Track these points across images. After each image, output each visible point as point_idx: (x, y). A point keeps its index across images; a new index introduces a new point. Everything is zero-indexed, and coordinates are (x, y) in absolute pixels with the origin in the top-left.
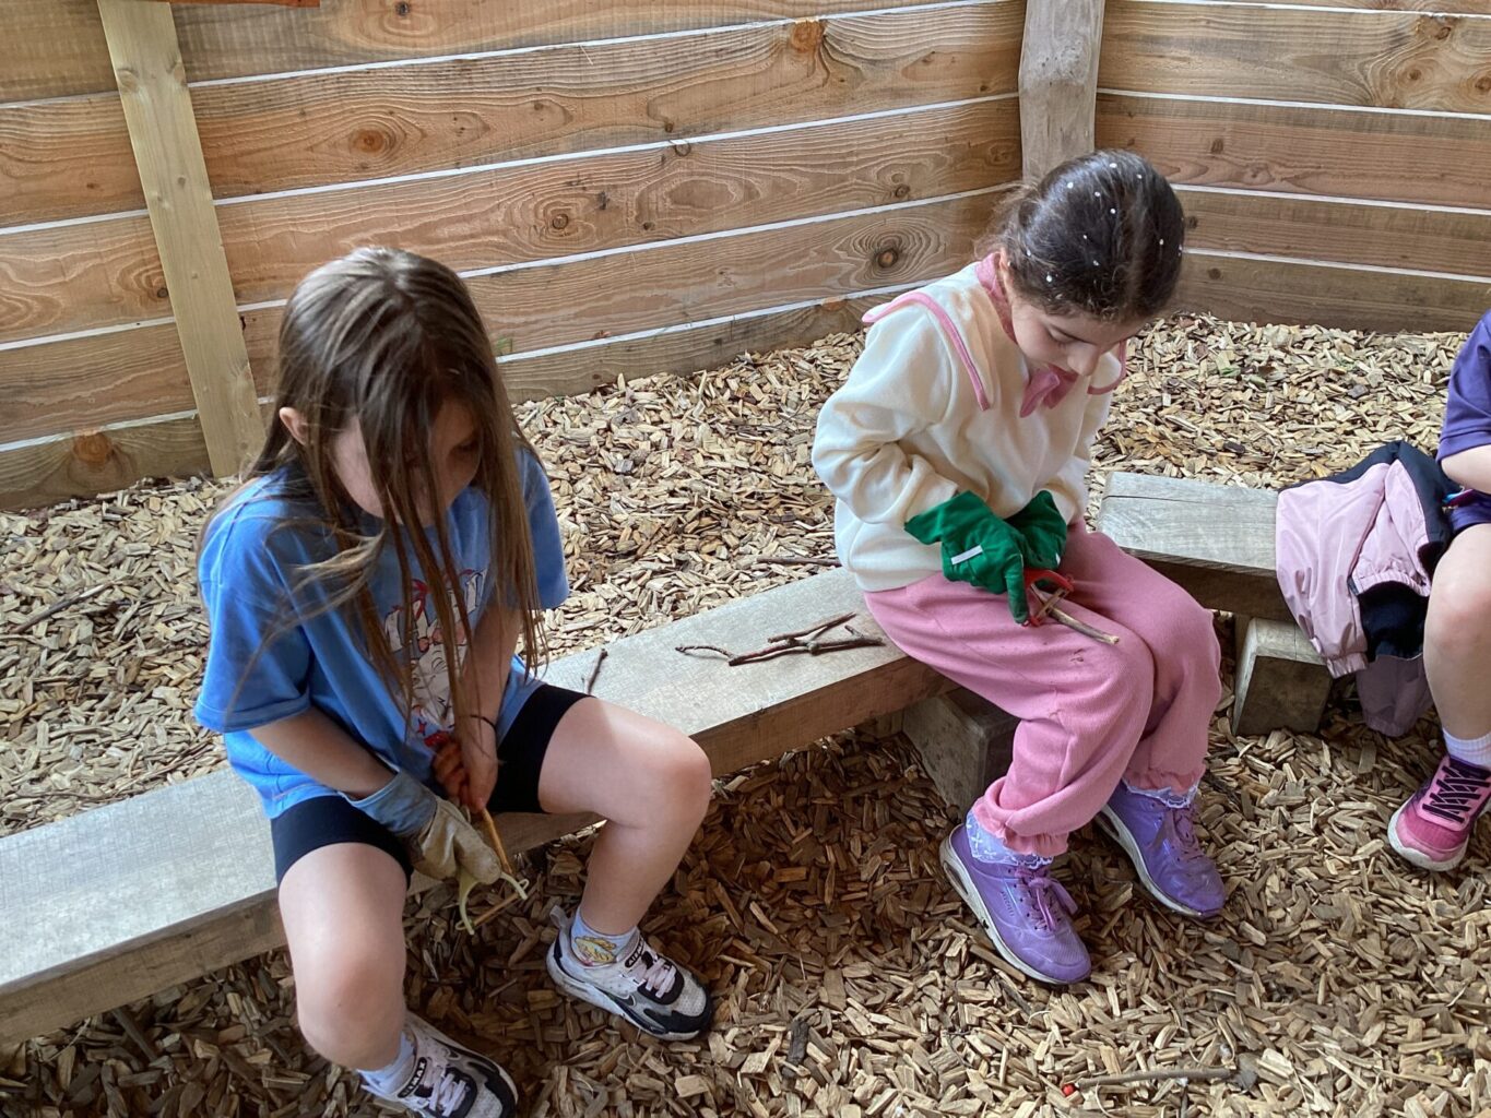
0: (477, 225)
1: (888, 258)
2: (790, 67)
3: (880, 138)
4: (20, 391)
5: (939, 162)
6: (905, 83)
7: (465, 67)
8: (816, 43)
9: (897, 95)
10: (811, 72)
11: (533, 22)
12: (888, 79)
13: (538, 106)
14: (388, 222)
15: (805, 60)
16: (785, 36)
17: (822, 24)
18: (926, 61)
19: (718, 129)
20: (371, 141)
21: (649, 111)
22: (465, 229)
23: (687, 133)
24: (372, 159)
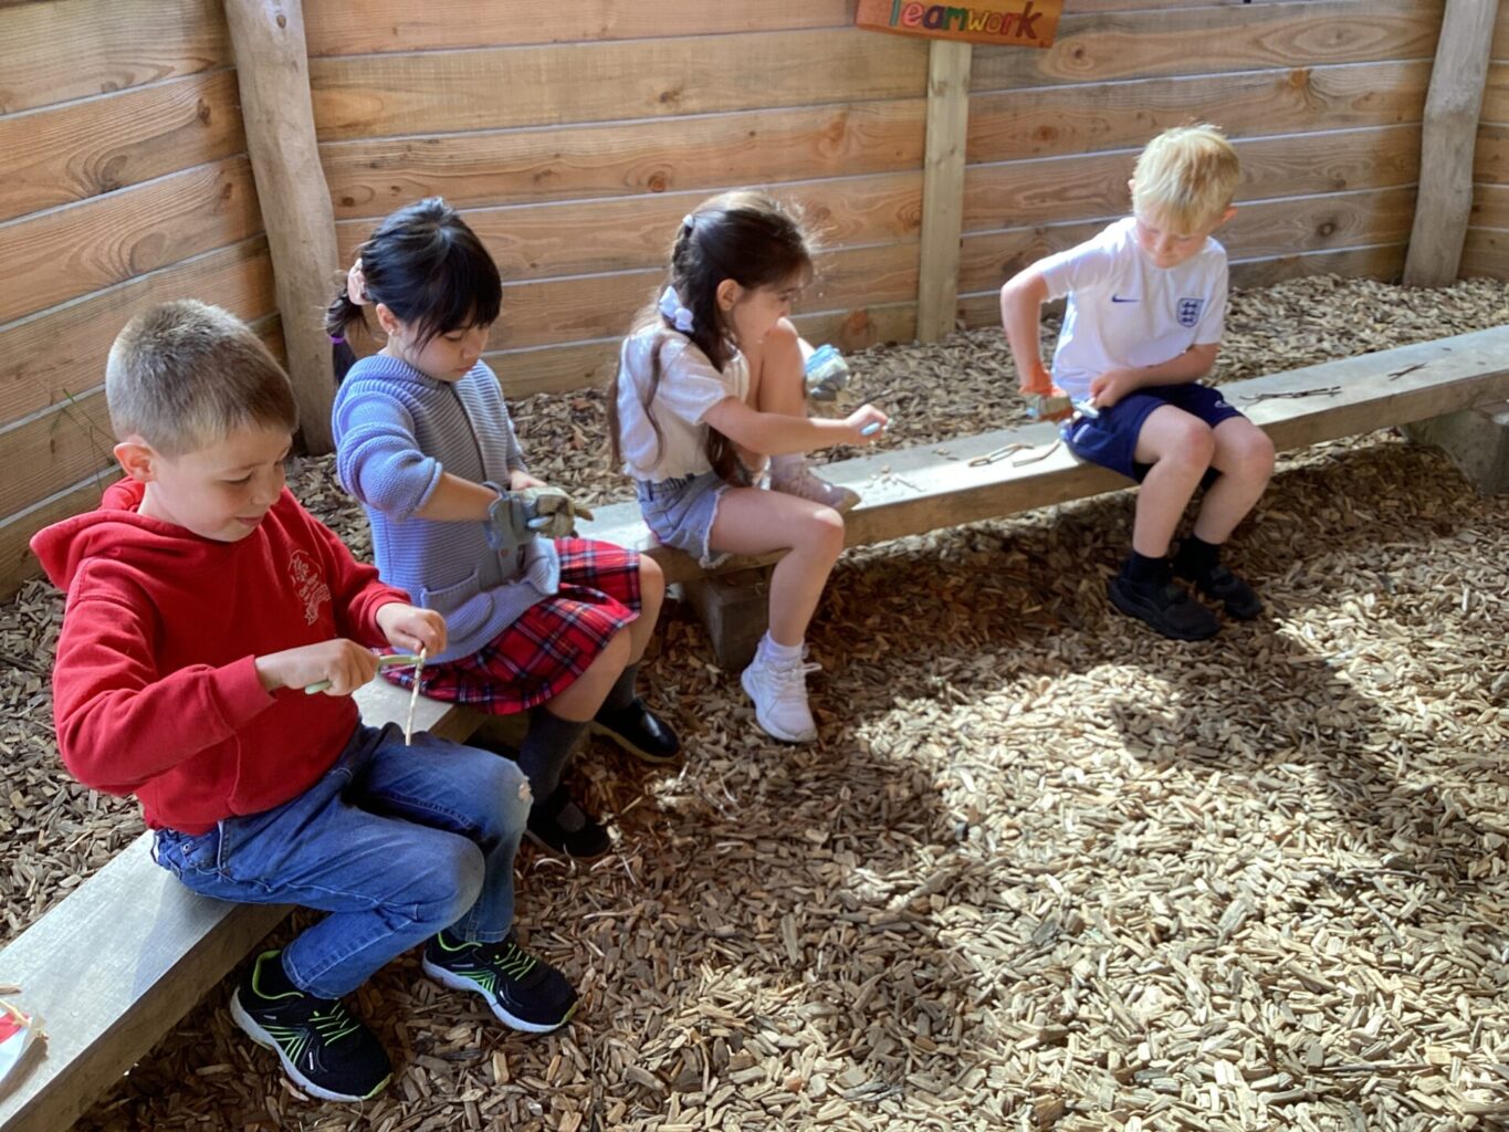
0: (1090, 191)
1: (1327, 230)
2: (1287, 99)
5: (1366, 166)
6: (1351, 112)
8: (1303, 82)
9: (1346, 119)
10: (1297, 102)
11: (1144, 64)
12: (1342, 109)
15: (1295, 95)
16: (1286, 78)
17: (1309, 72)
18: (1367, 99)
19: (1237, 136)
20: (1046, 133)
22: (1084, 192)
24: (1043, 145)
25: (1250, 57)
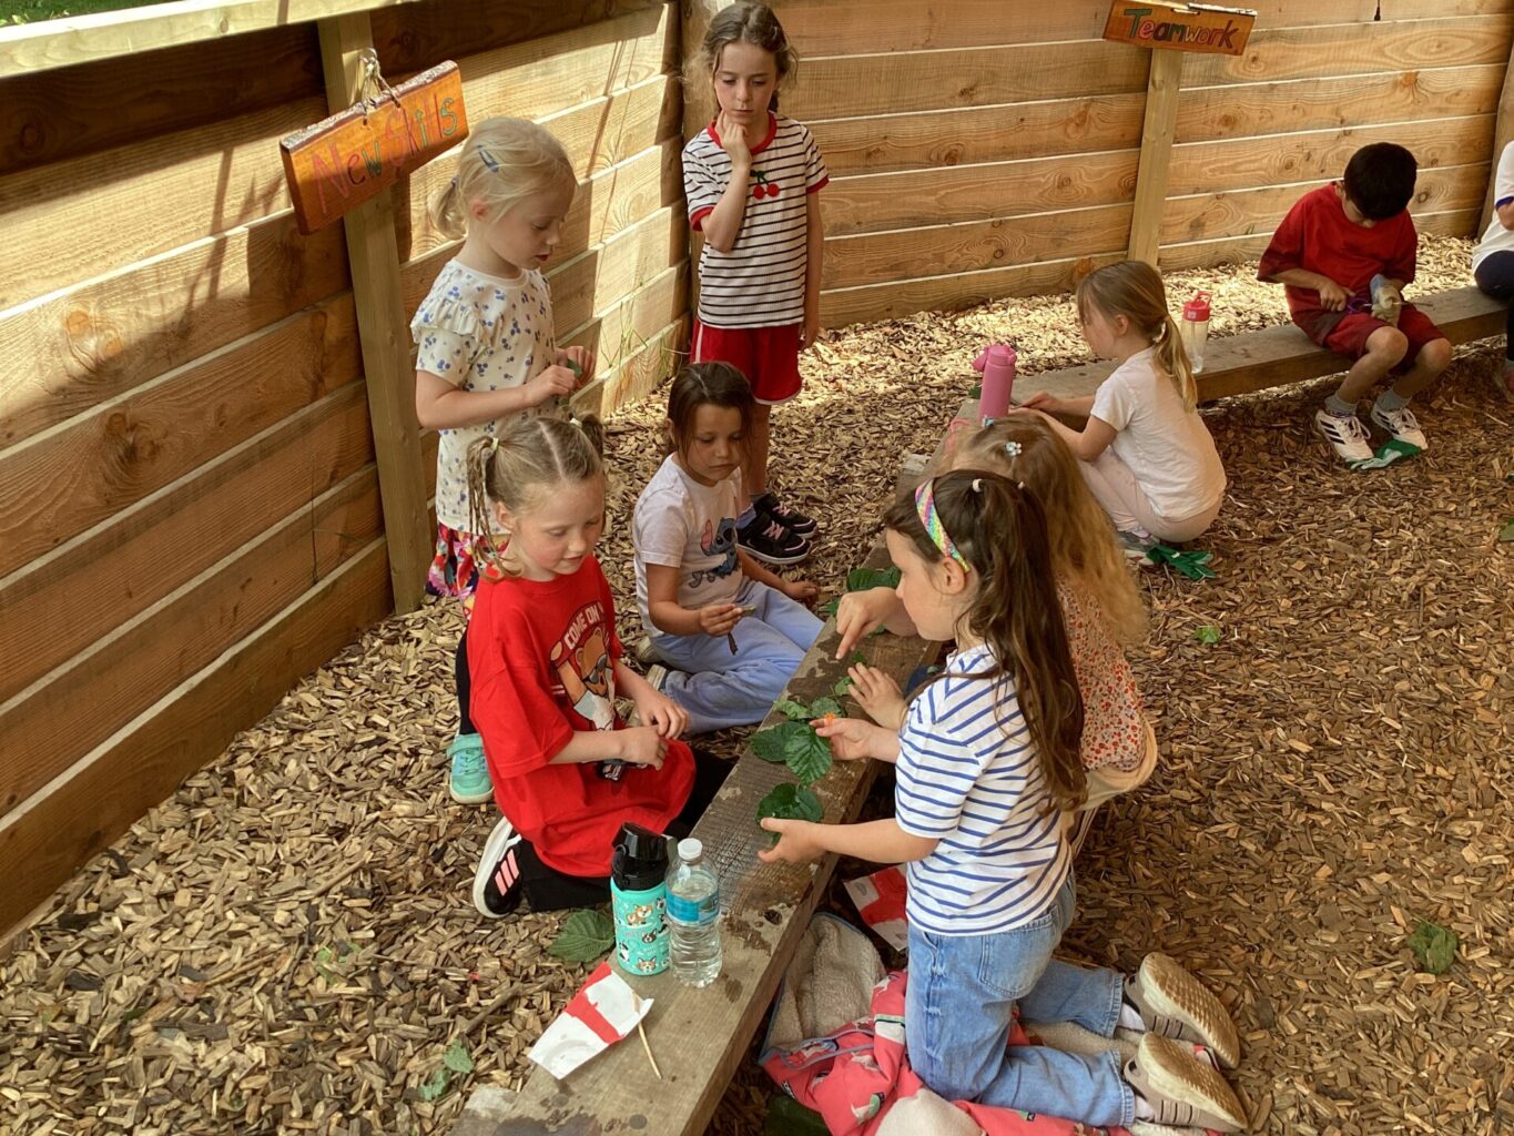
0: (1256, 165)
1: (1423, 197)
2: (1400, 94)
3: (1431, 132)
4: (1067, 233)
5: (1454, 147)
6: (1444, 105)
7: (1272, 87)
8: (1411, 82)
9: (1441, 111)
10: (1407, 97)
11: (1300, 68)
12: (1438, 103)
13: (1294, 108)
14: (1223, 160)
15: (1406, 90)
16: (1400, 78)
17: (1417, 73)
18: (1457, 94)
19: (1362, 123)
20: (1228, 121)
21: (1337, 112)
22: (1252, 166)
23: (1350, 124)
24: (1225, 130)
25: (1376, 62)
